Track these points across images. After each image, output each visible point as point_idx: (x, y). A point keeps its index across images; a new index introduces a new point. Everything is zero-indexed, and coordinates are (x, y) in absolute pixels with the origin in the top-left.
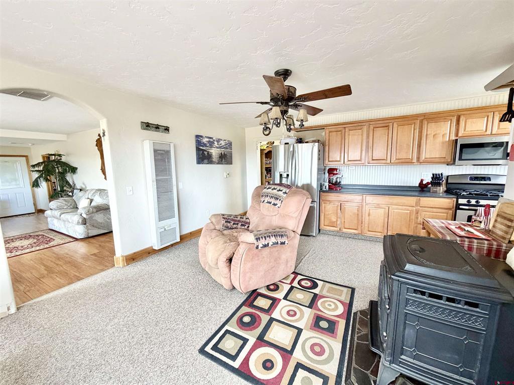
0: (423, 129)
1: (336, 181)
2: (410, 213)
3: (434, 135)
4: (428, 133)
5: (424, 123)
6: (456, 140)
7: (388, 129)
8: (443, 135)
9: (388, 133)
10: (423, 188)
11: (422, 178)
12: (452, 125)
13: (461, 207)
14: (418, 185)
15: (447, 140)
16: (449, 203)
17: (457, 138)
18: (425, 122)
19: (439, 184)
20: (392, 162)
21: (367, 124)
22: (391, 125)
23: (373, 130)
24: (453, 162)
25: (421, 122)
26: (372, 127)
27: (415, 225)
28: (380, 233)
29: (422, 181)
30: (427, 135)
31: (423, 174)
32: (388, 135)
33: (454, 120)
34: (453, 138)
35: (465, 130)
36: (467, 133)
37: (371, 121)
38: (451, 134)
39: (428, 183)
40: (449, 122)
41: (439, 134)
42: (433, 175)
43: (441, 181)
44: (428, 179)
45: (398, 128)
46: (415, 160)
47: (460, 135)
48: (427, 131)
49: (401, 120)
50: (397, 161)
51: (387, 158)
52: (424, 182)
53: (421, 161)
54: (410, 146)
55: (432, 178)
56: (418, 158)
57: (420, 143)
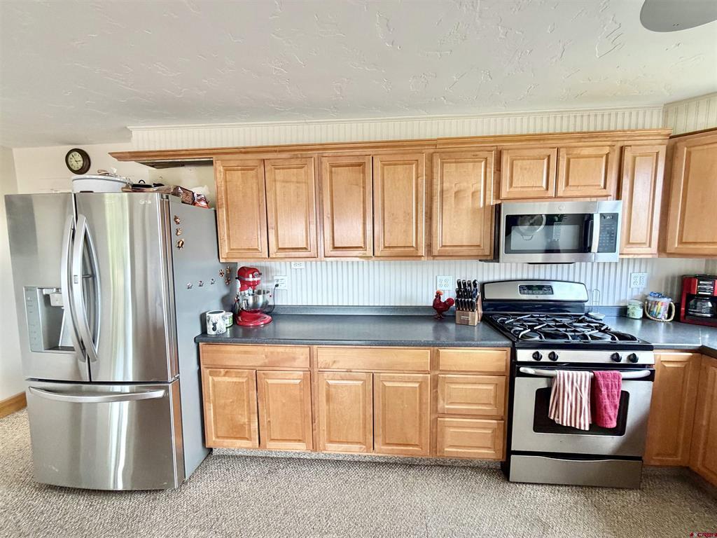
0: (435, 175)
1: (255, 304)
2: (420, 386)
3: (457, 193)
4: (445, 188)
5: (435, 161)
6: (498, 208)
7: (364, 172)
8: (473, 194)
9: (364, 182)
10: (441, 312)
11: (439, 289)
12: (488, 170)
13: (522, 369)
14: (432, 305)
15: (482, 205)
16: (498, 360)
17: (499, 202)
18: (437, 161)
19: (472, 306)
20: (376, 254)
21: (316, 156)
22: (368, 160)
23: (331, 172)
24: (496, 257)
25: (431, 159)
26: (326, 164)
27: (433, 417)
28: (358, 446)
29: (438, 295)
30: (442, 191)
31: (439, 278)
32: (364, 188)
33: (492, 160)
34: (492, 202)
35: (511, 185)
36: (516, 192)
37: (324, 147)
38: (487, 192)
39: (450, 301)
40: (483, 163)
41: (464, 190)
42: (459, 284)
43: (474, 300)
44: (449, 293)
45: (383, 169)
46: (422, 251)
47: (503, 195)
48: (442, 183)
49: (389, 151)
50: (387, 252)
51: (365, 243)
52: (444, 299)
53: (435, 252)
54: (410, 214)
55: (458, 292)
56: (429, 246)
57: (431, 209)
